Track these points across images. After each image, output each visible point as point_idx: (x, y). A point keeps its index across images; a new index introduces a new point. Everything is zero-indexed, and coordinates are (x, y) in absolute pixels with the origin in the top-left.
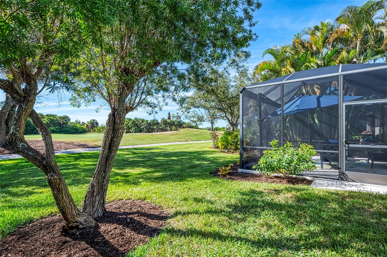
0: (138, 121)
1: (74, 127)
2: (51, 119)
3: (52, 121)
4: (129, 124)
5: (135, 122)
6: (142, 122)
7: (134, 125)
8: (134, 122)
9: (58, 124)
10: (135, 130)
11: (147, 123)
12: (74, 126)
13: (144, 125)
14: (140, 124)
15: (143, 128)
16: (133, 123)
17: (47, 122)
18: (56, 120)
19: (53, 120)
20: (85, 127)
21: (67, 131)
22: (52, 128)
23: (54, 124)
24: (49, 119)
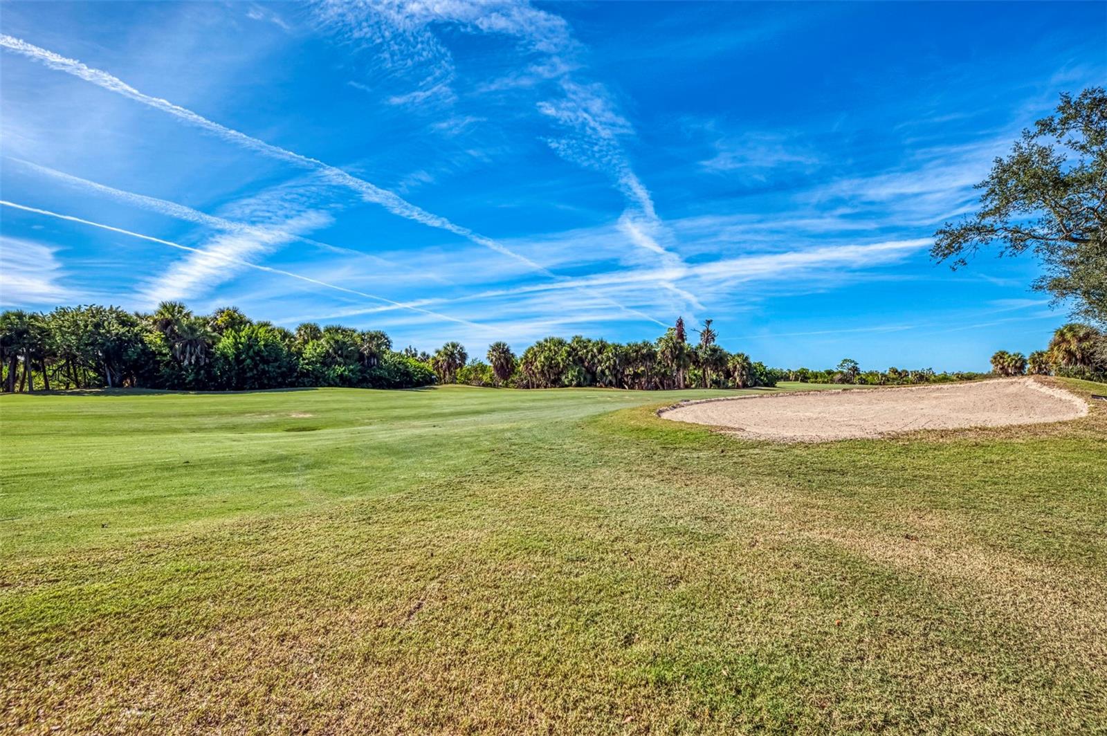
0: (586, 347)
1: (401, 367)
2: (337, 342)
3: (340, 347)
4: (559, 359)
5: (574, 350)
6: (600, 352)
7: (574, 361)
8: (572, 352)
9: (357, 356)
10: (577, 377)
11: (616, 355)
12: (399, 363)
13: (609, 359)
14: (593, 356)
15: (603, 372)
16: (569, 354)
17: (328, 351)
18: (352, 345)
19: (344, 343)
20: (429, 366)
21: (381, 378)
22: (340, 370)
23: (347, 357)
24: (332, 342)
